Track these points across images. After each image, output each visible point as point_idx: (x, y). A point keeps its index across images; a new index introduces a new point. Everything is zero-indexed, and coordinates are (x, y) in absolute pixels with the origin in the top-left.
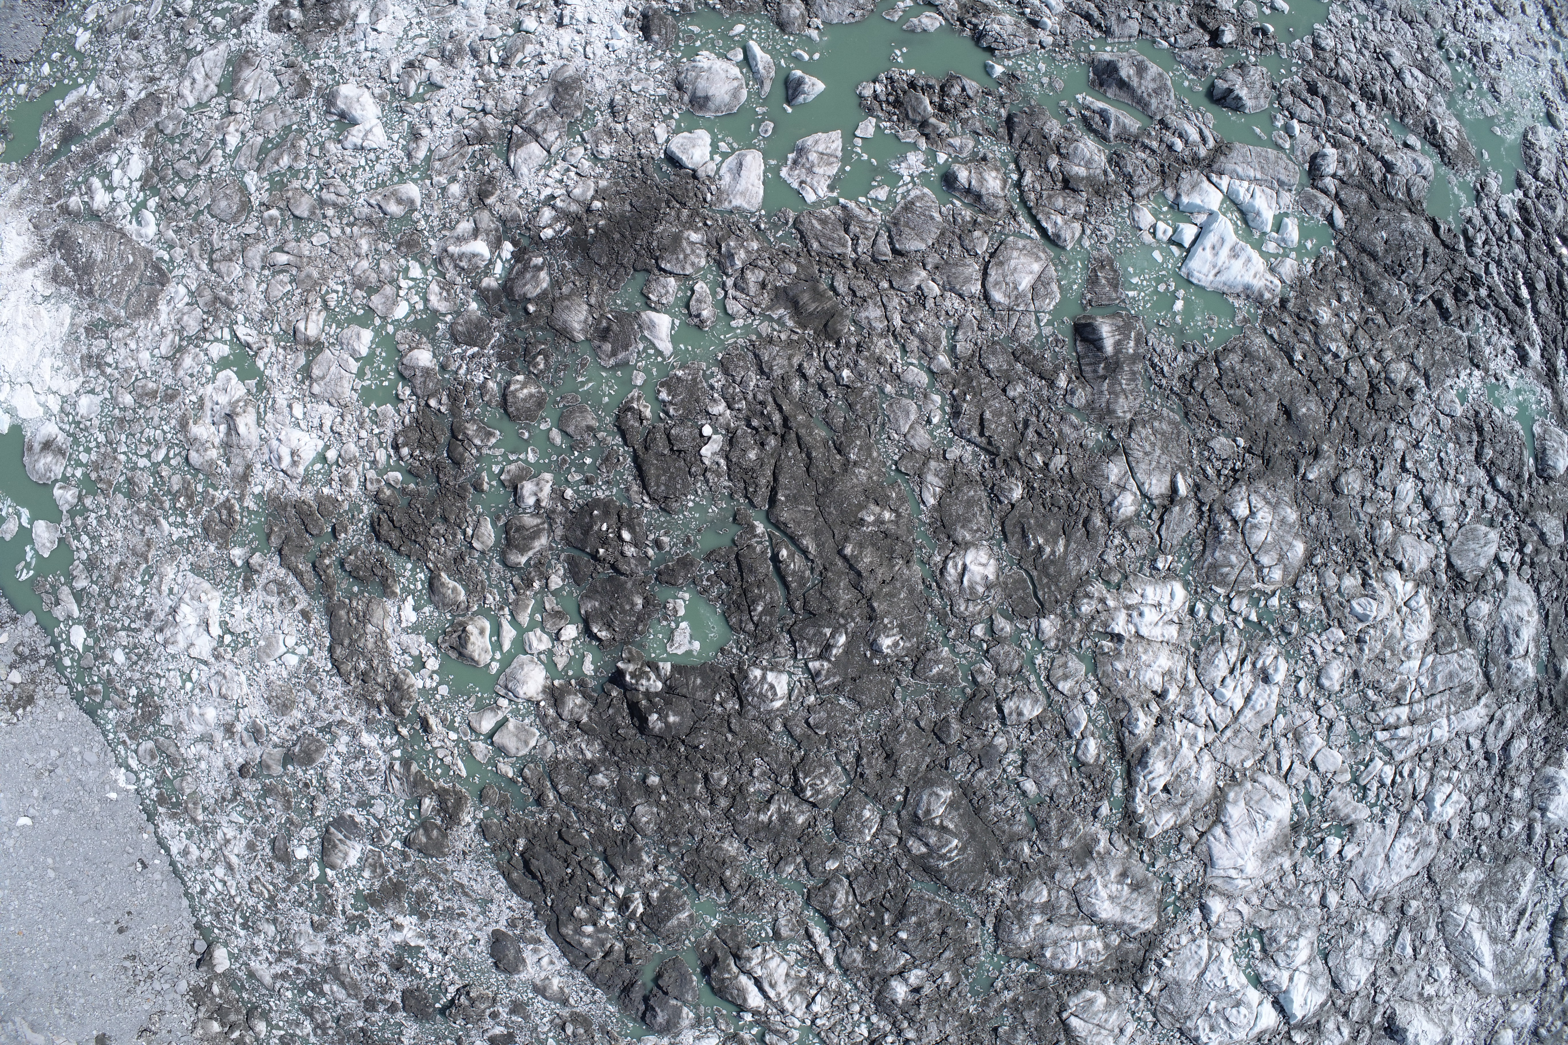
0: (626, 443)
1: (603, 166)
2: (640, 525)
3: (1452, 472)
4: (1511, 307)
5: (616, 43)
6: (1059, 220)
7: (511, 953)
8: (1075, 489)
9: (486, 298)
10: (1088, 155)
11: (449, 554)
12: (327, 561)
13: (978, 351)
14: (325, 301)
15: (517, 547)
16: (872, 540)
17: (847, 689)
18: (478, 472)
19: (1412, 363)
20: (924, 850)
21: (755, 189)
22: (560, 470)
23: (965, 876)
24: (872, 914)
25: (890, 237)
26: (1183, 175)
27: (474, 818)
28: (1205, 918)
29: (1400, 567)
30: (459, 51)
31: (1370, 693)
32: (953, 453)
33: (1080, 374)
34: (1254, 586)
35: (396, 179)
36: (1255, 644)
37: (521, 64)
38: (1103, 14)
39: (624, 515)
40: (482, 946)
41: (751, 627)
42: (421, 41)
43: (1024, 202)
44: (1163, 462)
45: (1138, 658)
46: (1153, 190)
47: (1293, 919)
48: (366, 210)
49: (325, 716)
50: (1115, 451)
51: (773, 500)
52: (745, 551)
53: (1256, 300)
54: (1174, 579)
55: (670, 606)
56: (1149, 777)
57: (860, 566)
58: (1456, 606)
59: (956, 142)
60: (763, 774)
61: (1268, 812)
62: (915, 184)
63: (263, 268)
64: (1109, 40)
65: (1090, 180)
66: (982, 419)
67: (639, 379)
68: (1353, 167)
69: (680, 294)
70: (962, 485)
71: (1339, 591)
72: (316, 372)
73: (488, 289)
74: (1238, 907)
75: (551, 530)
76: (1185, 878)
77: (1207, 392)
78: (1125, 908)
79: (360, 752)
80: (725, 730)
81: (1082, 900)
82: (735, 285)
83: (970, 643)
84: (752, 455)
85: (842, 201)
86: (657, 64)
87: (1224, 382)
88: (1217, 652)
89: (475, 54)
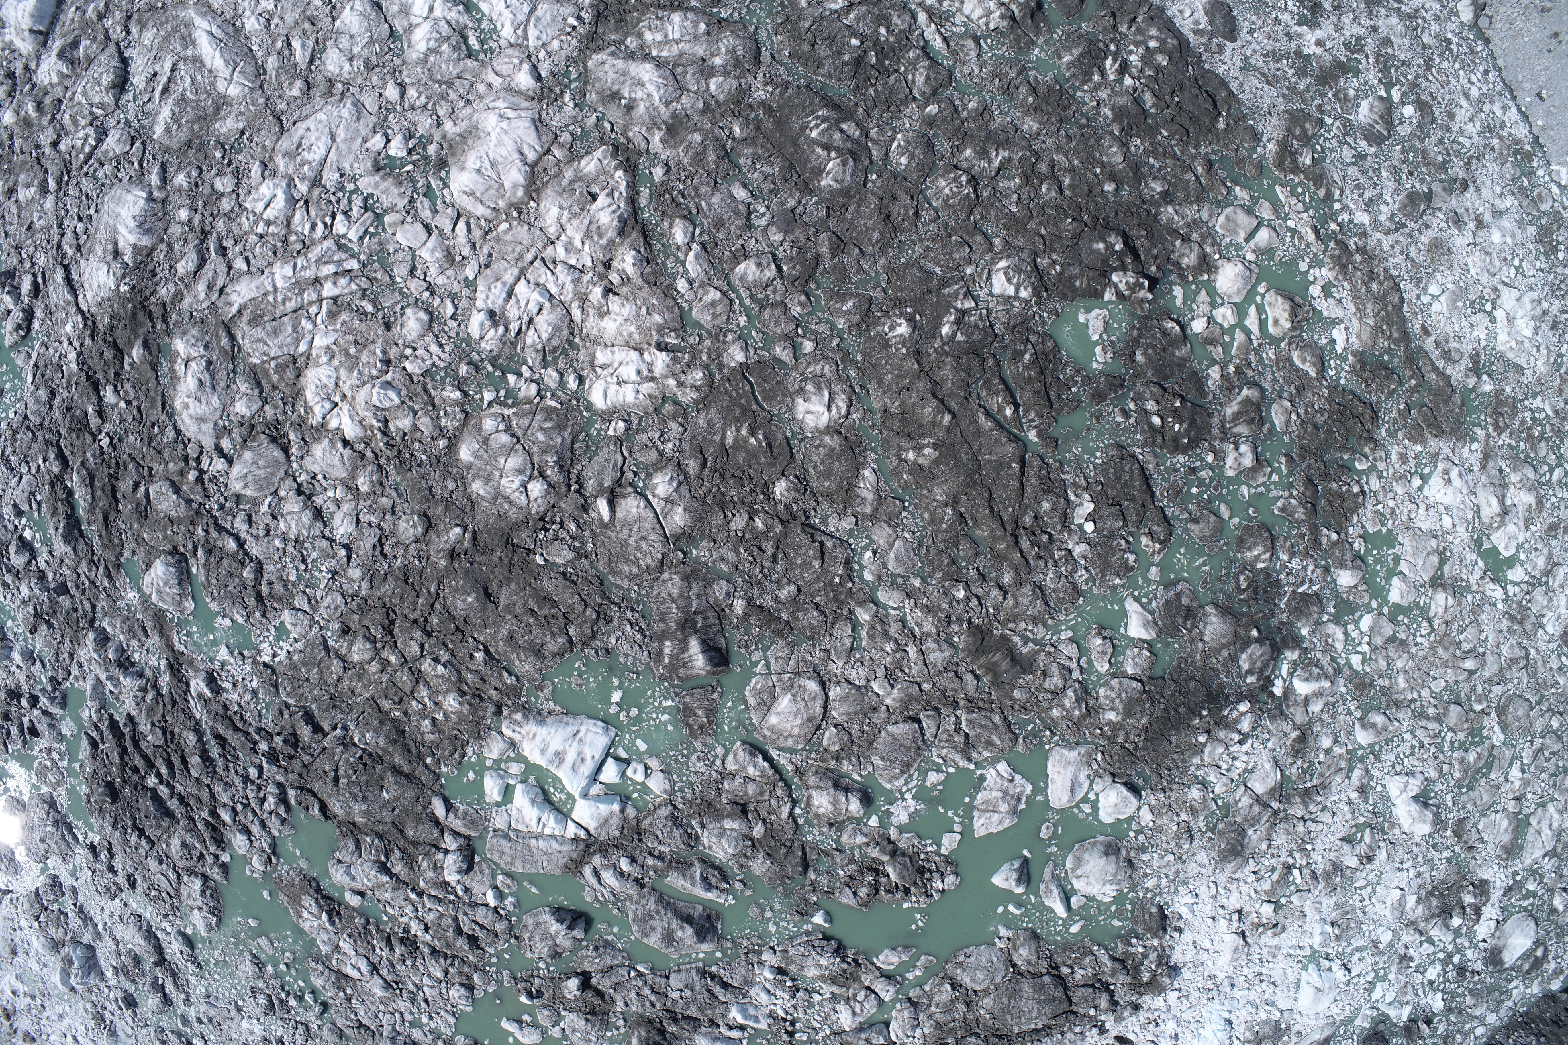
0: (1162, 509)
1: (1196, 777)
2: (1143, 431)
3: (290, 549)
4: (229, 734)
5: (1189, 899)
6: (751, 771)
7: (1218, 20)
8: (719, 496)
9: (1294, 640)
10: (724, 842)
11: (1310, 395)
12: (1413, 382)
13: (828, 628)
14: (1431, 626)
15: (1253, 404)
16: (924, 430)
17: (935, 282)
18: (1290, 473)
19: (344, 661)
20: (844, 126)
21: (1057, 769)
22: (1219, 479)
23: (798, 101)
24: (887, 62)
25: (923, 735)
26: (617, 833)
27: (1264, 147)
28: (534, 67)
29: (346, 443)
30: (1328, 876)
31: (369, 308)
32: (847, 523)
33: (720, 613)
34: (514, 410)
35: (1377, 748)
36: (507, 350)
37: (1273, 870)
38: (709, 991)
39: (1159, 441)
40: (1245, 27)
41: (1033, 338)
42: (1360, 883)
43: (788, 786)
44: (626, 532)
45: (639, 327)
46: (649, 813)
47: (434, 71)
48: (1401, 716)
49: (1401, 239)
50: (677, 538)
51: (1023, 462)
52: (1045, 411)
53: (530, 710)
54: (604, 412)
55: (1109, 355)
56: (614, 207)
57: (934, 403)
58: (275, 407)
60: (1007, 197)
61: (478, 178)
62: (900, 792)
63: (1484, 654)
64: (701, 964)
65: (719, 816)
66: (823, 559)
67: (1154, 573)
68: (425, 864)
69: (1121, 659)
70: (837, 491)
71: (415, 413)
72: (1435, 559)
73: (1293, 648)
74: (500, 80)
75: (1223, 422)
76: (561, 108)
77: (581, 609)
78: (625, 74)
79: (1369, 205)
80: (1048, 238)
81: (672, 82)
82: (1070, 672)
83: (816, 333)
84: (1046, 506)
85: (972, 767)
86: (1150, 883)
87: (562, 620)
88: (549, 340)
89: (1314, 875)
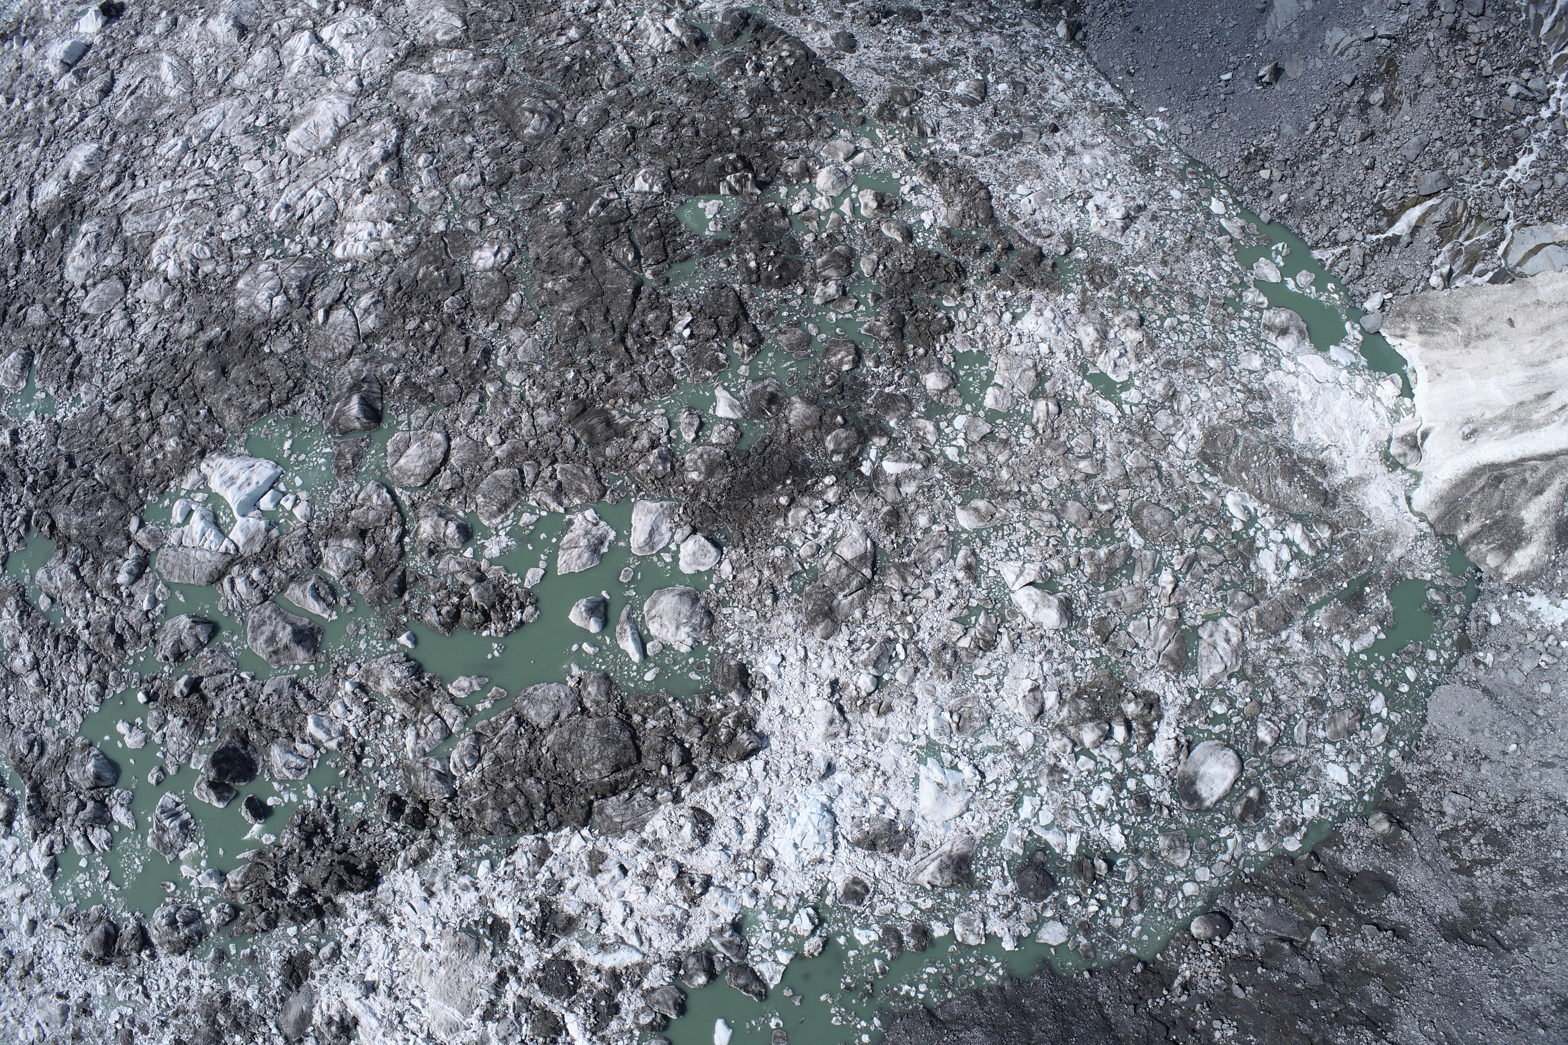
0: (754, 326)
1: (780, 539)
2: (742, 274)
3: (104, 346)
5: (775, 661)
6: (375, 502)
7: (842, 42)
9: (882, 430)
10: (339, 559)
11: (897, 254)
12: (1000, 249)
13: (462, 398)
14: (1035, 430)
15: (841, 257)
16: (563, 268)
17: (591, 185)
18: (877, 306)
19: (110, 419)
20: (548, 103)
21: (639, 518)
24: (587, 69)
25: (523, 481)
26: (258, 550)
27: (869, 108)
28: (360, 80)
29: (166, 279)
32: (493, 328)
33: (383, 386)
34: (282, 260)
35: (984, 533)
36: (290, 227)
37: (871, 642)
39: (755, 279)
40: (863, 46)
41: (659, 216)
42: (982, 671)
43: (403, 517)
44: (331, 331)
45: (379, 211)
46: (288, 534)
48: (1010, 505)
49: (990, 160)
50: (367, 336)
51: (637, 291)
52: (661, 261)
53: (226, 452)
54: (341, 262)
56: (384, 148)
57: (574, 251)
58: (130, 262)
59: (453, 566)
61: (304, 135)
62: (496, 529)
63: (1103, 461)
64: (294, 676)
65: (341, 536)
66: (467, 348)
68: (107, 568)
69: (708, 431)
70: (490, 307)
71: (218, 263)
72: (1032, 374)
73: (881, 437)
74: (336, 87)
75: (814, 269)
76: (370, 100)
77: (284, 381)
78: (415, 81)
79: (960, 141)
81: (443, 84)
82: (661, 437)
83: (499, 214)
84: (651, 318)
85: (562, 511)
86: (731, 638)
88: (319, 220)
89: (921, 653)
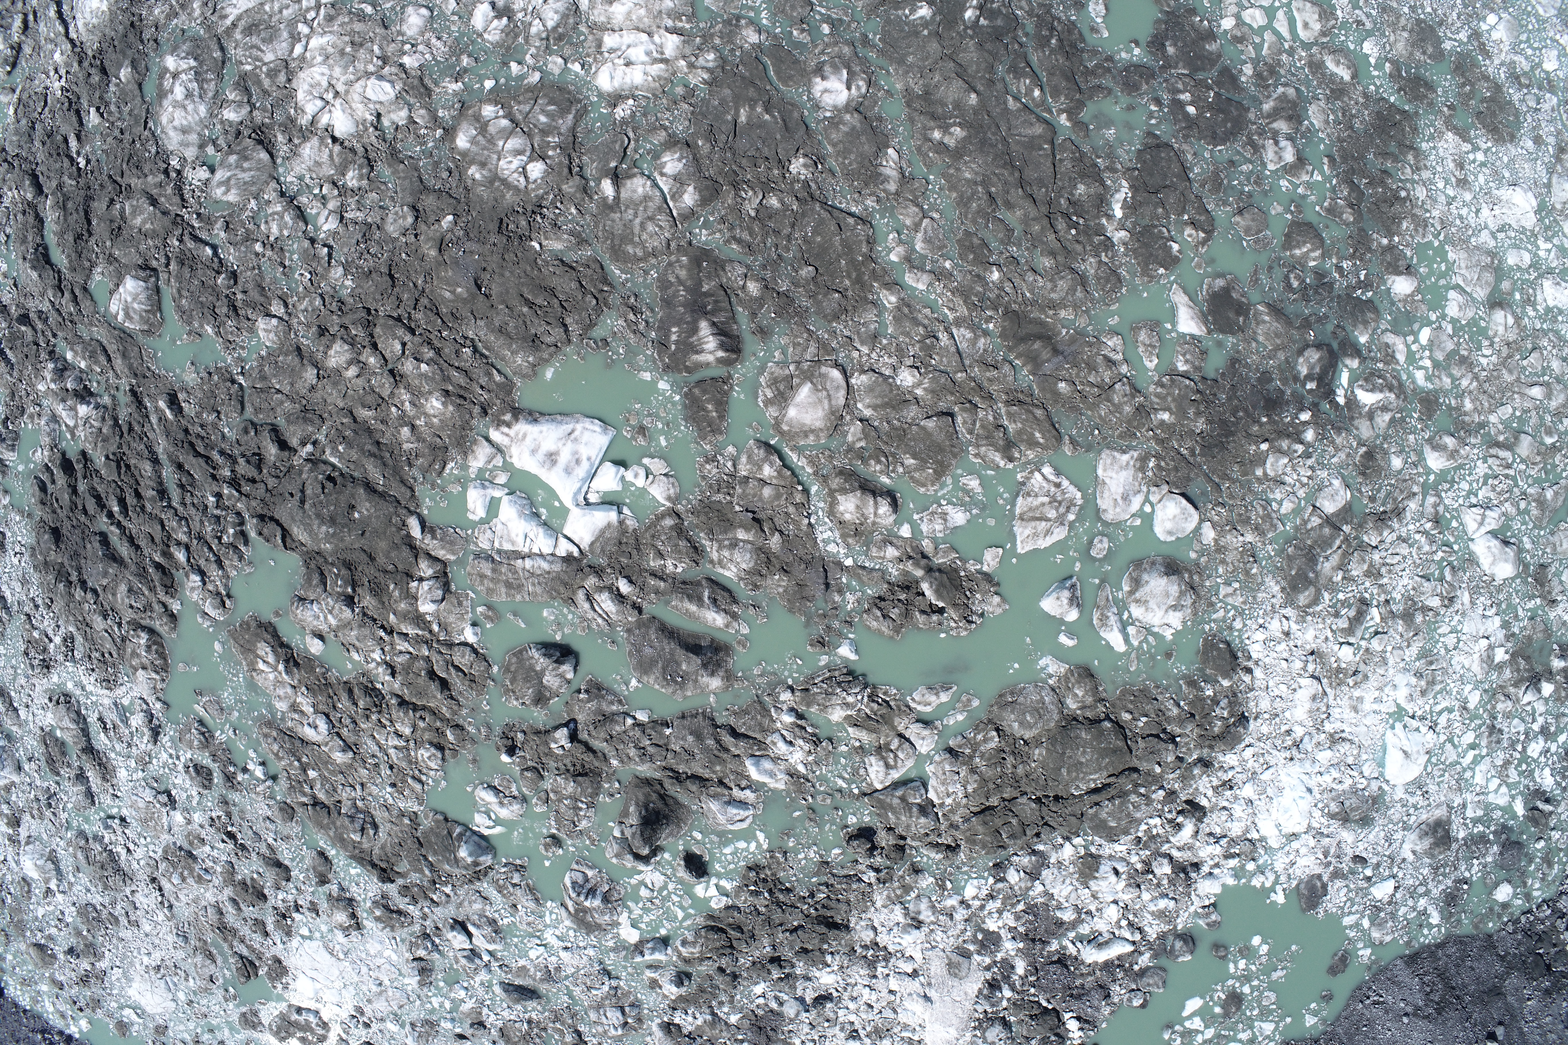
0: (1202, 199)
2: (1178, 121)
3: (269, 253)
4: (188, 462)
5: (1260, 636)
6: (766, 472)
8: (731, 175)
9: (1352, 347)
10: (735, 556)
11: (1346, 99)
14: (1493, 346)
15: (1289, 101)
16: (949, 110)
18: (1334, 175)
19: (320, 368)
21: (1108, 473)
25: (959, 433)
26: (613, 549)
29: (335, 139)
30: (1408, 618)
31: (368, 9)
32: (870, 202)
33: (732, 296)
35: (1449, 474)
36: (510, 41)
37: (1349, 606)
38: (718, 741)
39: (1195, 131)
41: (1058, 26)
43: (806, 490)
44: (631, 212)
45: (649, 10)
46: (651, 525)
48: (1471, 440)
50: (685, 218)
51: (1054, 145)
52: (1075, 96)
53: (521, 411)
54: (610, 95)
57: (960, 83)
59: (890, 553)
63: (1549, 383)
65: (730, 525)
68: (396, 595)
70: (858, 169)
71: (411, 106)
73: (1352, 356)
75: (1259, 118)
77: (580, 296)
82: (1117, 365)
84: (1081, 189)
87: (558, 309)
88: (555, 28)
